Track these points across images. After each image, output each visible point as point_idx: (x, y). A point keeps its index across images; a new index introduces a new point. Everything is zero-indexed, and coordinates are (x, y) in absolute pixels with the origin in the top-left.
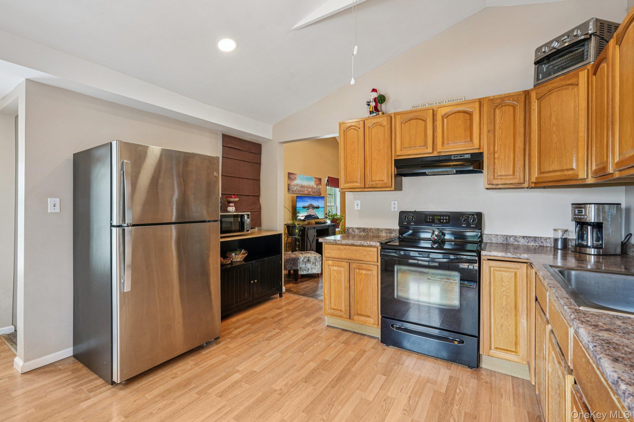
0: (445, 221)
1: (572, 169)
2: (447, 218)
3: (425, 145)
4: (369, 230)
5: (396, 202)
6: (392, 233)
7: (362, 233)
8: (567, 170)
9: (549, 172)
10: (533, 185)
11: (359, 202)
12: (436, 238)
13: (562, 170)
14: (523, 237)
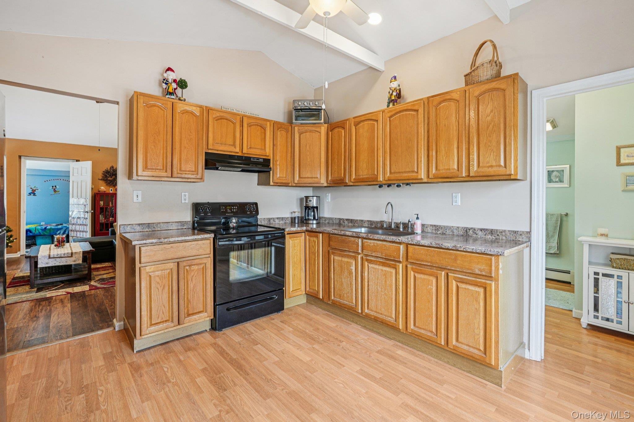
0: (235, 210)
1: (317, 178)
2: (236, 208)
5: (187, 194)
6: (183, 225)
7: (146, 230)
8: (315, 178)
9: (305, 178)
10: (295, 185)
11: (140, 193)
12: (235, 225)
13: (312, 178)
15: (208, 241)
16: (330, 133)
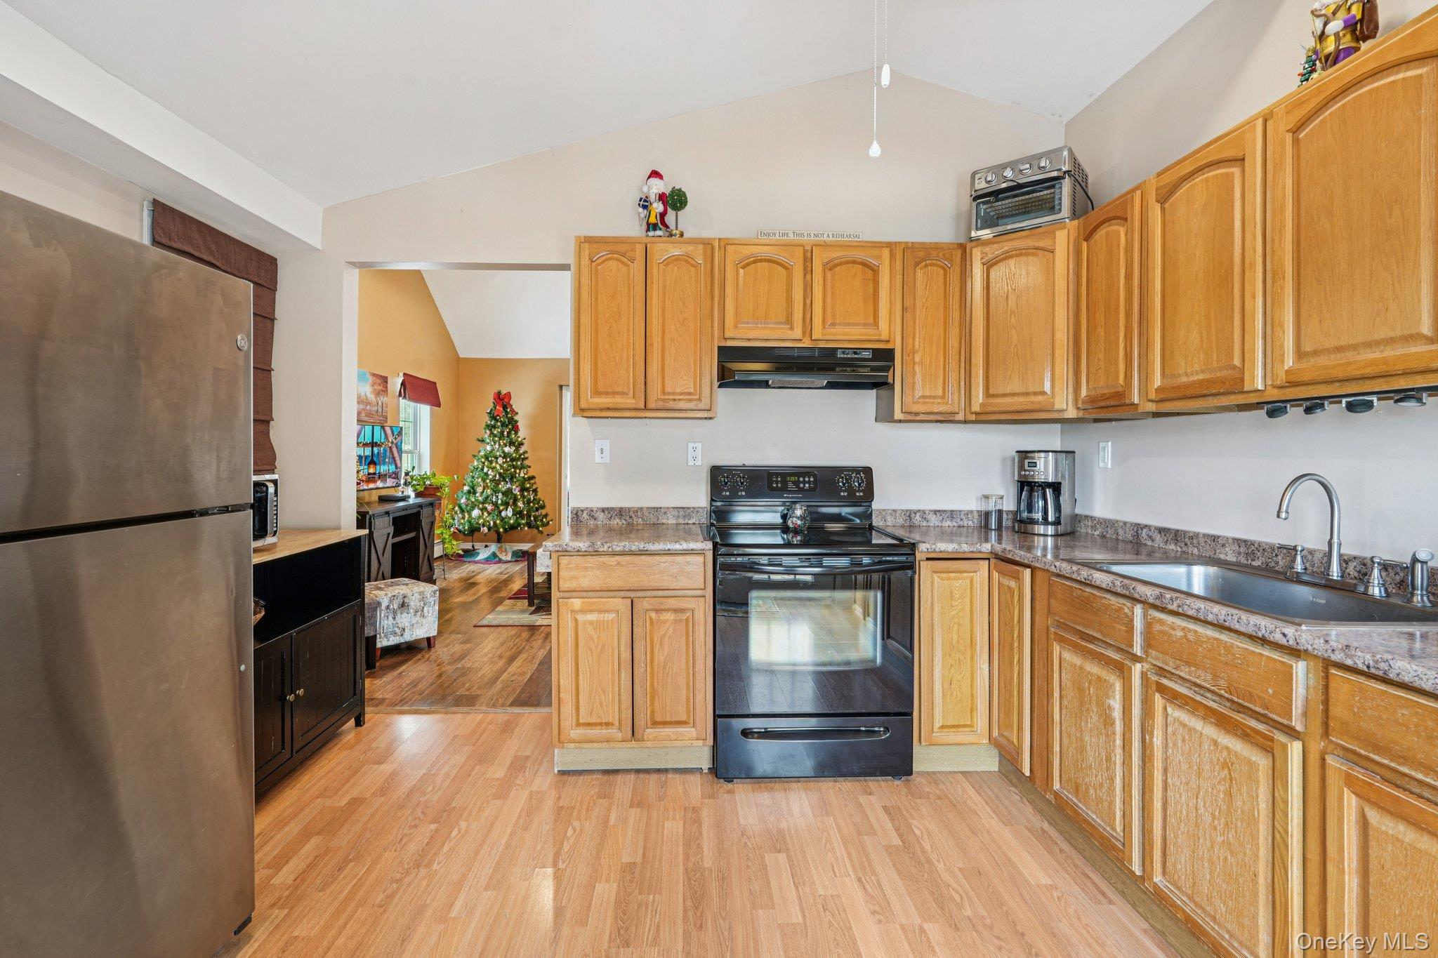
0: (807, 485)
1: (1043, 393)
2: (812, 479)
3: (789, 321)
4: (634, 512)
5: (699, 446)
6: (689, 517)
7: (616, 522)
8: (1035, 394)
9: (1004, 395)
10: (973, 417)
11: (606, 444)
12: (799, 522)
13: (1026, 394)
14: (935, 512)
15: (700, 559)
16: (1085, 244)
